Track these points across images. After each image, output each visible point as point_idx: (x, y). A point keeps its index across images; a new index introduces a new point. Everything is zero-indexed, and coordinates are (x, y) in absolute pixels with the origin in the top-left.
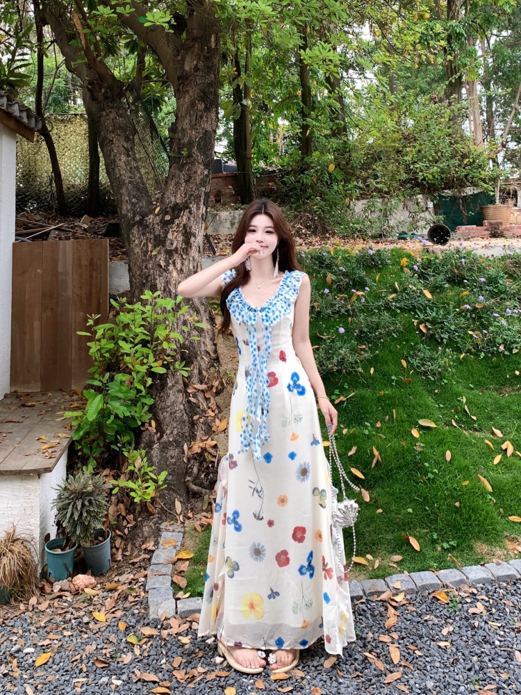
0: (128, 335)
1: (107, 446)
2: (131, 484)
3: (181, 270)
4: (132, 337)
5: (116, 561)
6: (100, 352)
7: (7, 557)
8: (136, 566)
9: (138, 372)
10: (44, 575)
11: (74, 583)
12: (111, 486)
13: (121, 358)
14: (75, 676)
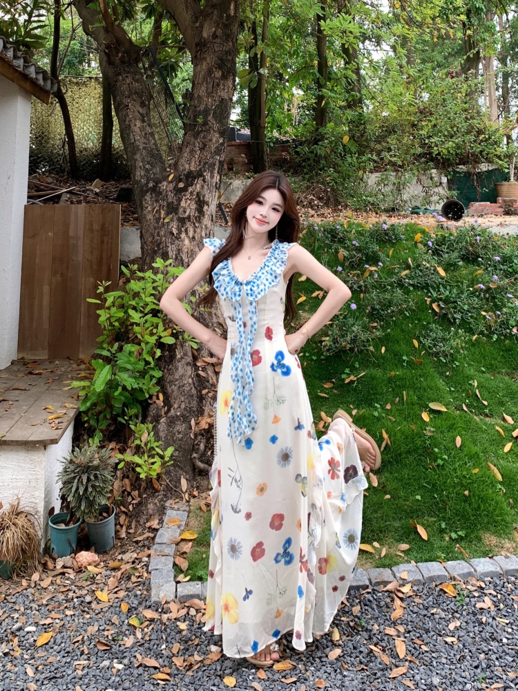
0: (138, 304)
1: (114, 418)
2: (137, 459)
3: (194, 238)
4: (142, 307)
5: (120, 539)
6: (110, 321)
7: (11, 530)
8: (140, 544)
9: (147, 343)
10: (47, 550)
11: (77, 559)
12: (117, 461)
13: (130, 328)
14: (76, 658)
